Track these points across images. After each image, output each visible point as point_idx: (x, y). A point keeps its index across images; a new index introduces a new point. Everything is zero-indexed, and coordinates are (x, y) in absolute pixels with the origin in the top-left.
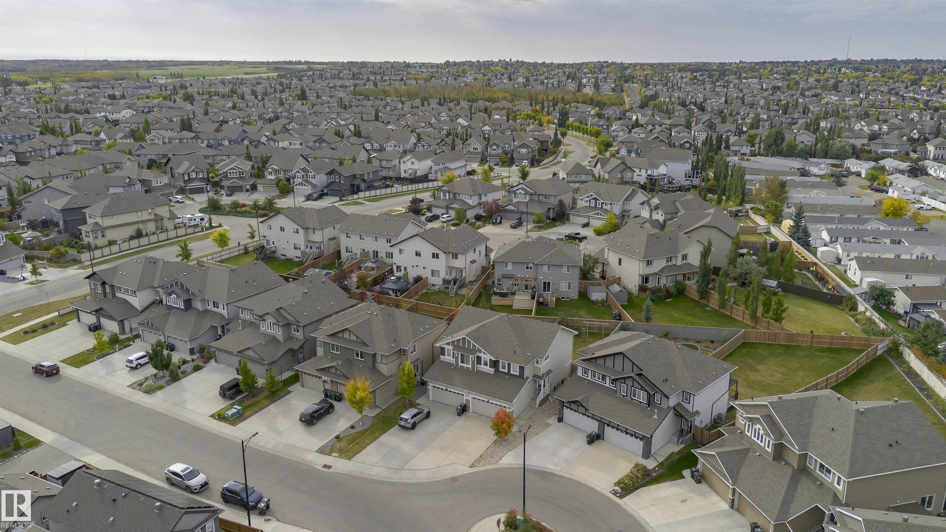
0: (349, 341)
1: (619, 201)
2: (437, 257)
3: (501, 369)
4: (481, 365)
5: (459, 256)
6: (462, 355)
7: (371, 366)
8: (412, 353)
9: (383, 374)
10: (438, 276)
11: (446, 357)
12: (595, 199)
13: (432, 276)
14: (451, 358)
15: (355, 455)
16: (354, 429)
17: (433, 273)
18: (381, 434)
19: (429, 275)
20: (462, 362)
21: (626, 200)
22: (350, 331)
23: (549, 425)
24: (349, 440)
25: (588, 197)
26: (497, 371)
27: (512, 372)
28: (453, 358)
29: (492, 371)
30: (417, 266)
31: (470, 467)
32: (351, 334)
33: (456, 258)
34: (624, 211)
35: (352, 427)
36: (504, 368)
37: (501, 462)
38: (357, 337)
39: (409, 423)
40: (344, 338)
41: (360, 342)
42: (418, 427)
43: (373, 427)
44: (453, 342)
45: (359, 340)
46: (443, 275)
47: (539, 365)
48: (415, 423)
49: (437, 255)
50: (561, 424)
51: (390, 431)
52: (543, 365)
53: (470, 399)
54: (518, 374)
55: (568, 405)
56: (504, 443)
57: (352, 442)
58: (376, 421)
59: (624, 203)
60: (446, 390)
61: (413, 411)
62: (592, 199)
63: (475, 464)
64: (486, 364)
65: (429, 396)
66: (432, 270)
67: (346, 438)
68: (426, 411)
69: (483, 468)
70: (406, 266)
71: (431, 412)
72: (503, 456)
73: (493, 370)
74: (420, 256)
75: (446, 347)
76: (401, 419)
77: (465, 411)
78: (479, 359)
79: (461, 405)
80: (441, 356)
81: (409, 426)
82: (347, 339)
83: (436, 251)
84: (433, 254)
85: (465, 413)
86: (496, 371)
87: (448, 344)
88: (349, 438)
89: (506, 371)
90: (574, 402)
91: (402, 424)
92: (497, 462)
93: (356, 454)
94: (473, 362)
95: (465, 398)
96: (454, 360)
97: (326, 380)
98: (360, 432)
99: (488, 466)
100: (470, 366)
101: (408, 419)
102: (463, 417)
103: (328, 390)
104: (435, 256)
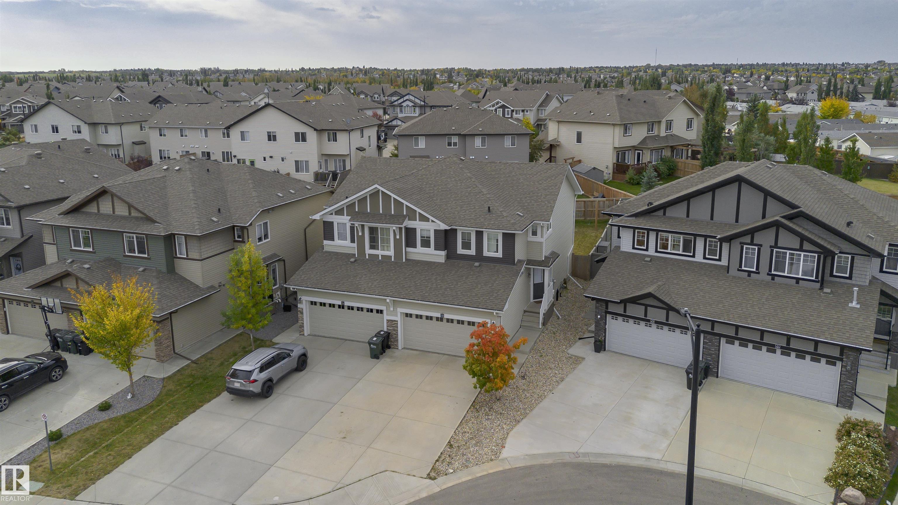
0: (113, 217)
1: (533, 107)
2: (304, 140)
3: (460, 251)
4: (415, 247)
5: (339, 136)
6: (373, 231)
7: (164, 269)
8: (260, 239)
9: (192, 283)
10: (307, 170)
11: (337, 242)
12: (503, 107)
13: (297, 170)
14: (347, 243)
15: (93, 481)
16: (109, 412)
17: (298, 166)
18: (182, 416)
19: (292, 170)
20: (372, 247)
21: (541, 105)
22: (113, 195)
23: (578, 360)
24: (86, 441)
25: (493, 106)
26: (452, 255)
27: (486, 253)
28: (353, 241)
29: (440, 256)
30: (271, 157)
31: (429, 477)
32: (116, 200)
33: (335, 140)
34: (539, 120)
35: (105, 407)
36: (466, 245)
37: (505, 453)
38: (130, 207)
39: (255, 381)
40: (102, 214)
41: (136, 218)
42: (278, 391)
43: (161, 402)
44: (351, 206)
45: (134, 214)
46: (314, 167)
47: (537, 239)
48: (270, 380)
49: (304, 135)
50: (601, 355)
51: (207, 407)
52: (545, 236)
53: (398, 318)
54: (500, 255)
55: (620, 310)
56: (497, 406)
57: (94, 445)
58: (171, 386)
59: (538, 110)
60: (341, 307)
61: (266, 354)
62: (499, 108)
63: (442, 467)
64: (426, 243)
65: (302, 326)
66: (297, 162)
67: (78, 436)
68: (296, 353)
69: (464, 477)
70: (252, 158)
71: (309, 355)
72: (504, 439)
73: (443, 253)
74: (275, 140)
75: (336, 219)
76: (235, 374)
77: (389, 347)
78: (410, 233)
79: (378, 335)
80: (326, 242)
81: (256, 388)
82: (109, 216)
83: (301, 128)
84: (297, 134)
85: (388, 351)
86: (448, 257)
87: (339, 212)
88: (88, 434)
89: (472, 252)
90: (634, 300)
91: (237, 385)
92: (496, 454)
93: (99, 478)
94: (397, 243)
95: (386, 317)
96: (355, 245)
97: (51, 305)
98: (124, 416)
99: (476, 469)
100: (391, 253)
101: (251, 372)
102: (384, 362)
103: (58, 331)
104: (301, 137)
